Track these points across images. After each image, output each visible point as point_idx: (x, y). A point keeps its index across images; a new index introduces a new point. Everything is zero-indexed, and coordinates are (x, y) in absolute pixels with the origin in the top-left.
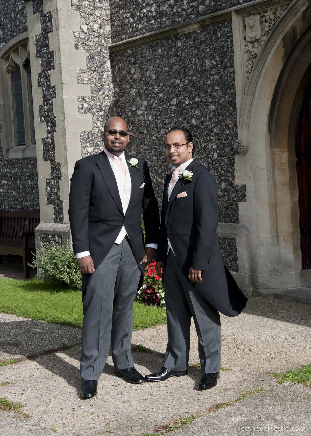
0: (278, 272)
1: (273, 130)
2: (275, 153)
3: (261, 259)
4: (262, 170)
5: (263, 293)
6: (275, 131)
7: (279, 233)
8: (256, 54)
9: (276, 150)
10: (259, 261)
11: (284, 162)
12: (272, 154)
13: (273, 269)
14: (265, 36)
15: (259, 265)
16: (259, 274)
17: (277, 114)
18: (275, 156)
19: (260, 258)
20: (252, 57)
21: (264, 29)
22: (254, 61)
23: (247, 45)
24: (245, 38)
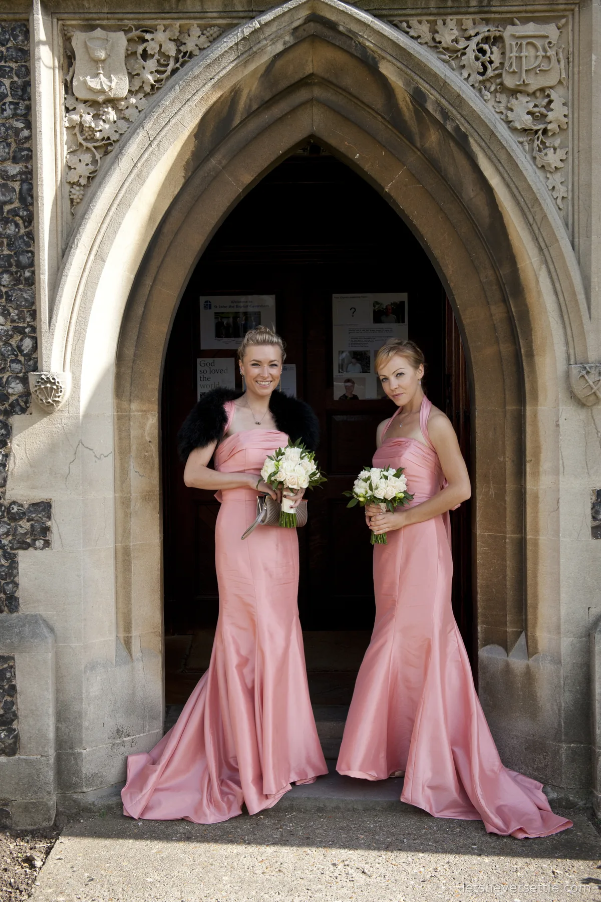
0: (129, 735)
1: (130, 352)
2: (132, 414)
3: (92, 707)
4: (100, 459)
5: (93, 804)
6: (135, 355)
7: (133, 629)
8: (109, 138)
9: (134, 406)
10: (86, 714)
11: (148, 439)
12: (120, 418)
13: (118, 731)
14: (141, 95)
15: (86, 724)
16: (84, 752)
17: (144, 312)
18: (132, 423)
19: (89, 704)
20: (90, 145)
21: (138, 75)
22: (98, 157)
23: (75, 109)
24: (68, 87)
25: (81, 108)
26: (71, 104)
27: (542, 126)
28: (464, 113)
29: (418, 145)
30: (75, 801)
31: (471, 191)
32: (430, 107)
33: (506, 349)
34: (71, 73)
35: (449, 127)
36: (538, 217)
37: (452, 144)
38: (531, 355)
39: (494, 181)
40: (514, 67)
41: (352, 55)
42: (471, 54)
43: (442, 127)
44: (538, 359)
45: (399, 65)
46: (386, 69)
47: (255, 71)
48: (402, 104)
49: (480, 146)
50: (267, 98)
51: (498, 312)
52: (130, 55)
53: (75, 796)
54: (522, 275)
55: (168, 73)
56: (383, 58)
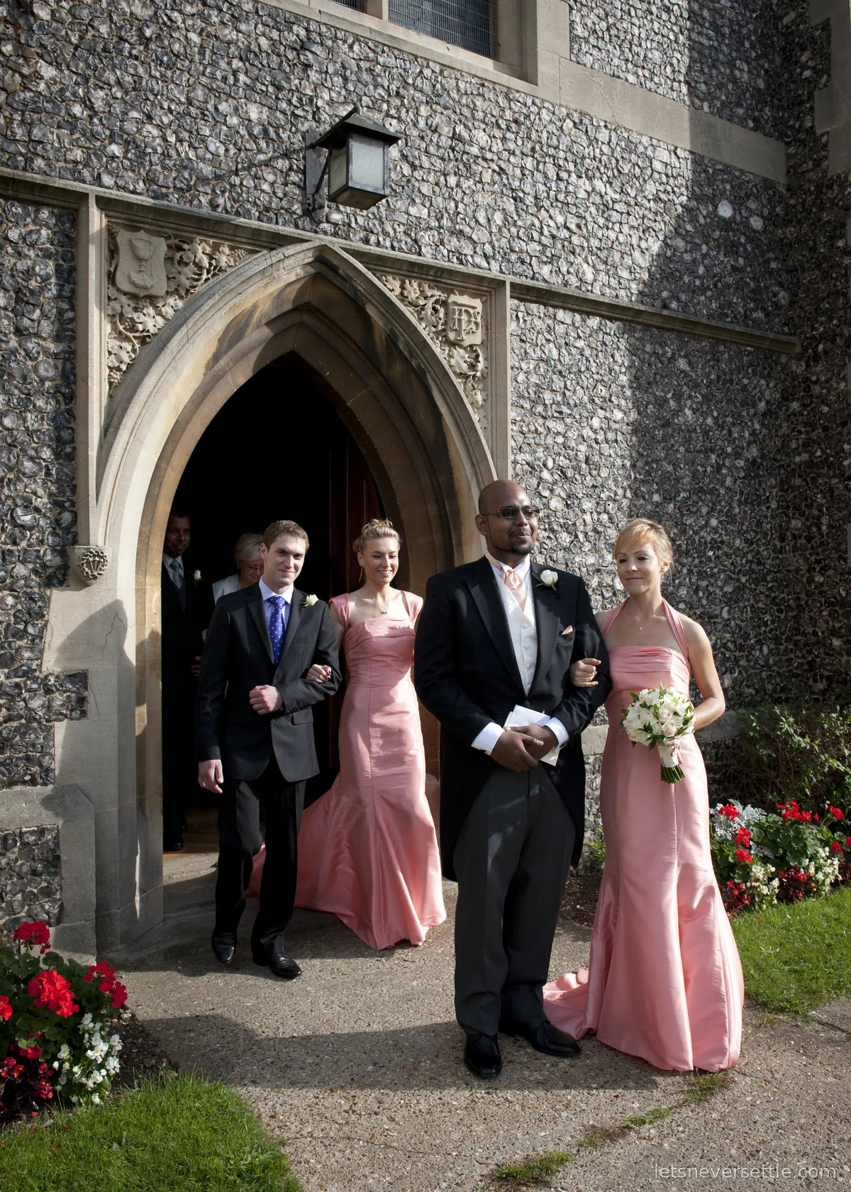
2: (146, 588)
3: (124, 867)
4: (126, 630)
7: (146, 792)
8: (148, 331)
9: (147, 580)
10: (120, 875)
12: (137, 591)
14: (176, 296)
15: (120, 885)
16: (119, 911)
18: (146, 597)
19: (122, 865)
20: (131, 335)
21: (174, 278)
22: (137, 346)
23: (116, 299)
24: (111, 277)
25: (124, 299)
26: (113, 293)
27: (472, 373)
28: (426, 355)
29: (384, 373)
30: (110, 960)
31: (422, 416)
32: (401, 346)
33: (438, 539)
34: (113, 266)
35: (414, 364)
36: (473, 441)
37: (413, 377)
38: (460, 544)
39: (443, 409)
40: (456, 327)
41: (346, 294)
42: (430, 311)
43: (409, 363)
44: (465, 548)
45: (382, 309)
46: (370, 310)
47: (271, 294)
48: (377, 339)
49: (434, 381)
50: (273, 316)
51: (433, 510)
52: (169, 259)
53: (110, 955)
54: (456, 483)
55: (202, 281)
56: (370, 301)
